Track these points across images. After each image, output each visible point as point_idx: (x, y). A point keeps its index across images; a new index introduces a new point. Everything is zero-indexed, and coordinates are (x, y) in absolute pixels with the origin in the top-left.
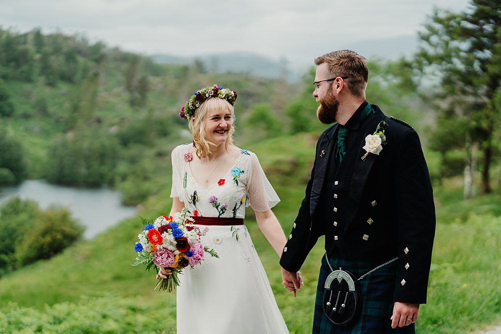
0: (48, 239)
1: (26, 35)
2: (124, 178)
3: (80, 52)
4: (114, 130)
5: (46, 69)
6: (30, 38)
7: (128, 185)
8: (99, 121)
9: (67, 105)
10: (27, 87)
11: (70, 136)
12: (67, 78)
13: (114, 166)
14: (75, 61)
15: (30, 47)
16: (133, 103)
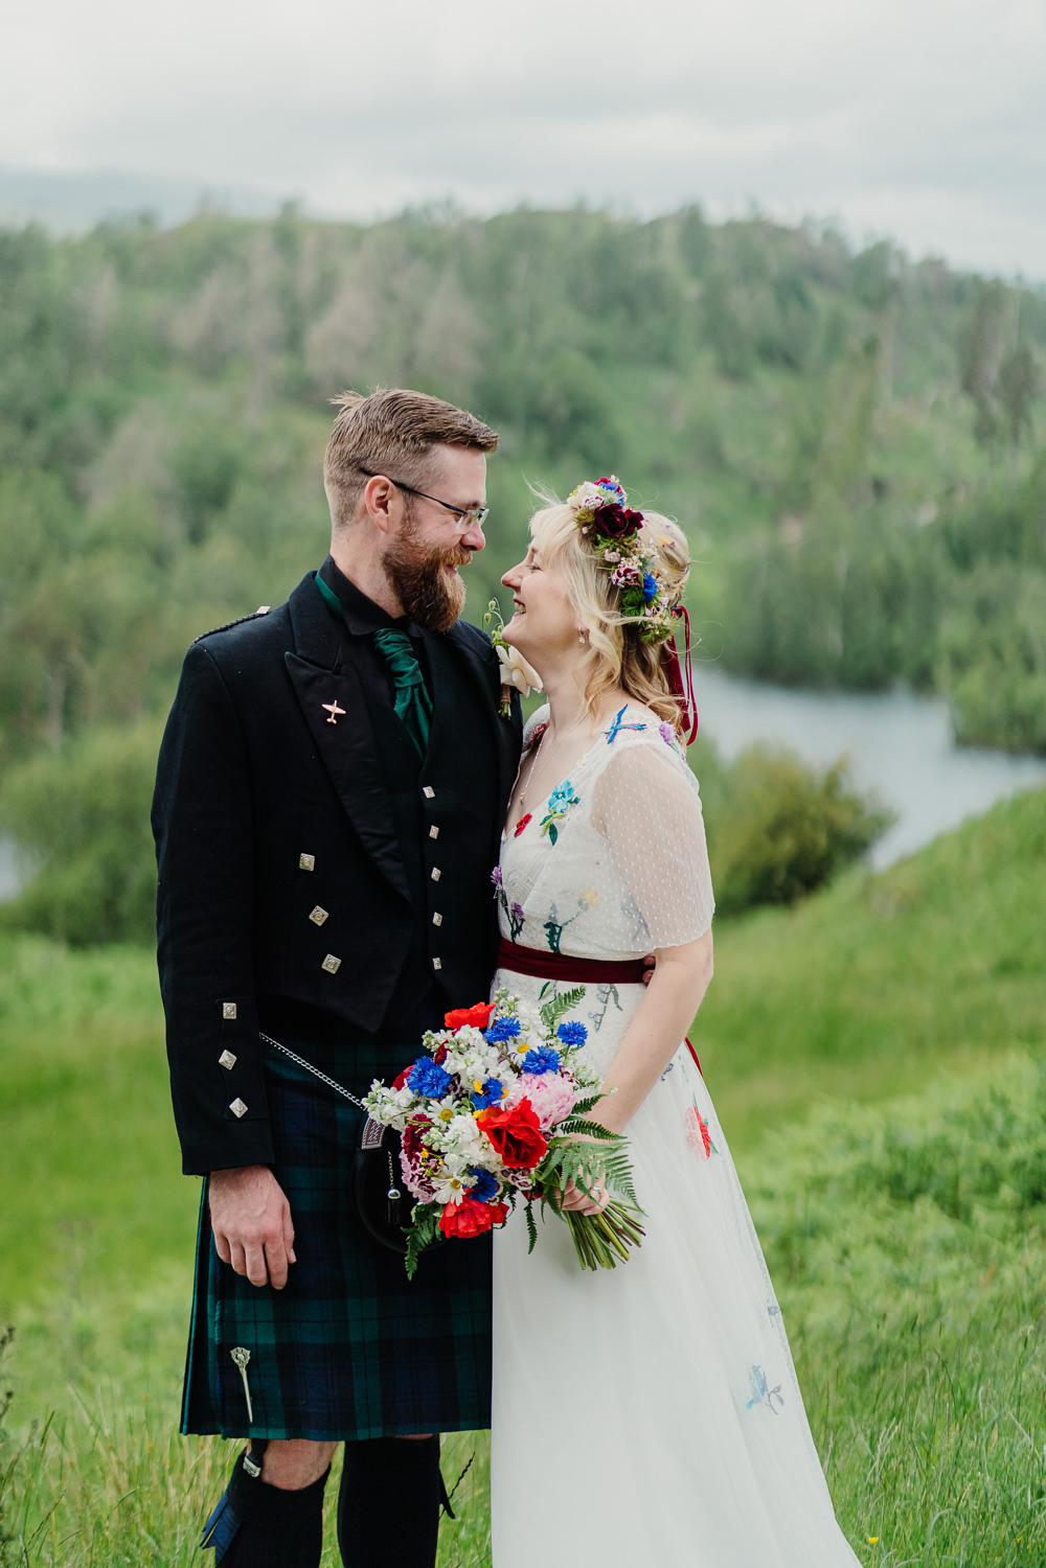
0: (787, 846)
1: (655, 225)
2: (961, 663)
3: (819, 275)
4: (927, 515)
5: (717, 328)
6: (670, 235)
7: (975, 683)
8: (879, 488)
9: (782, 439)
10: (660, 383)
11: (793, 533)
12: (782, 356)
13: (929, 627)
14: (803, 300)
15: (670, 260)
16: (984, 432)
